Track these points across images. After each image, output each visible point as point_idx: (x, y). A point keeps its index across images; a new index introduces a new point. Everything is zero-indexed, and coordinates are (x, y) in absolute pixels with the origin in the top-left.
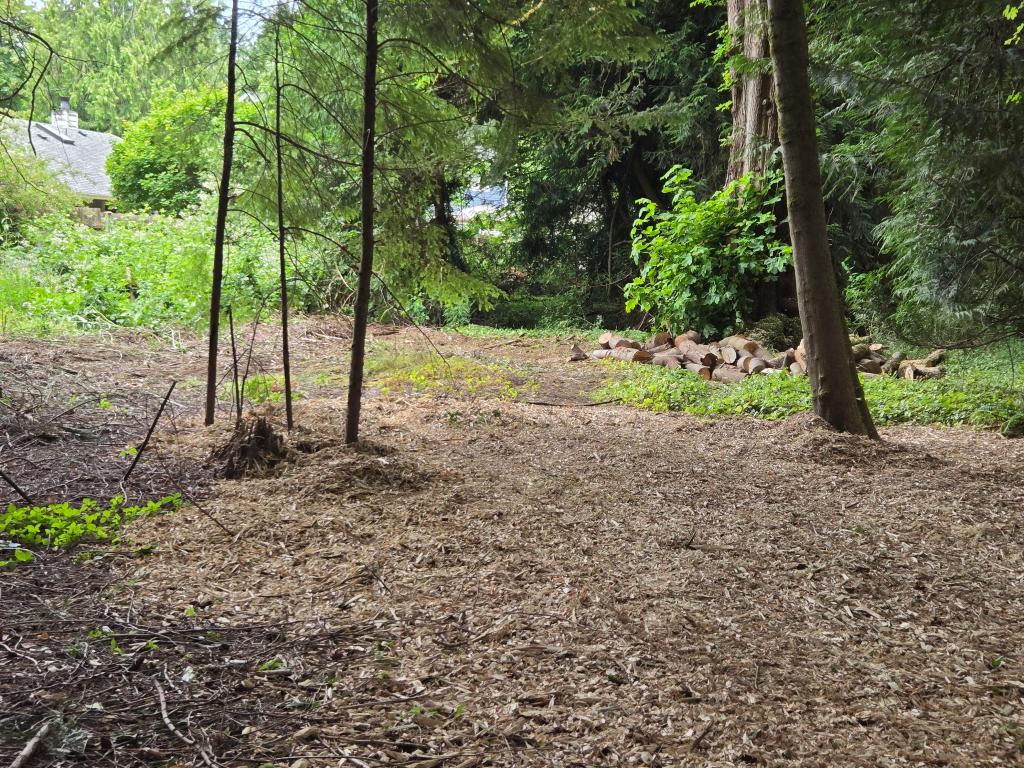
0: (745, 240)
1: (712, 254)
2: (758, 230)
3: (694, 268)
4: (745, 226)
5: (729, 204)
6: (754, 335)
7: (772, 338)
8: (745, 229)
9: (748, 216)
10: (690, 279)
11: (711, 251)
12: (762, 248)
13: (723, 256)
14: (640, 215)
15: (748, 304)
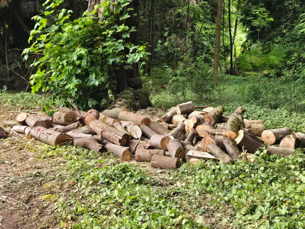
0: (110, 43)
1: (90, 52)
2: (117, 36)
3: (78, 62)
4: (108, 34)
5: (93, 20)
6: (119, 103)
7: (130, 104)
8: (109, 36)
9: (109, 27)
10: (76, 70)
11: (89, 51)
12: (123, 48)
13: (98, 54)
14: (35, 27)
15: (114, 84)
